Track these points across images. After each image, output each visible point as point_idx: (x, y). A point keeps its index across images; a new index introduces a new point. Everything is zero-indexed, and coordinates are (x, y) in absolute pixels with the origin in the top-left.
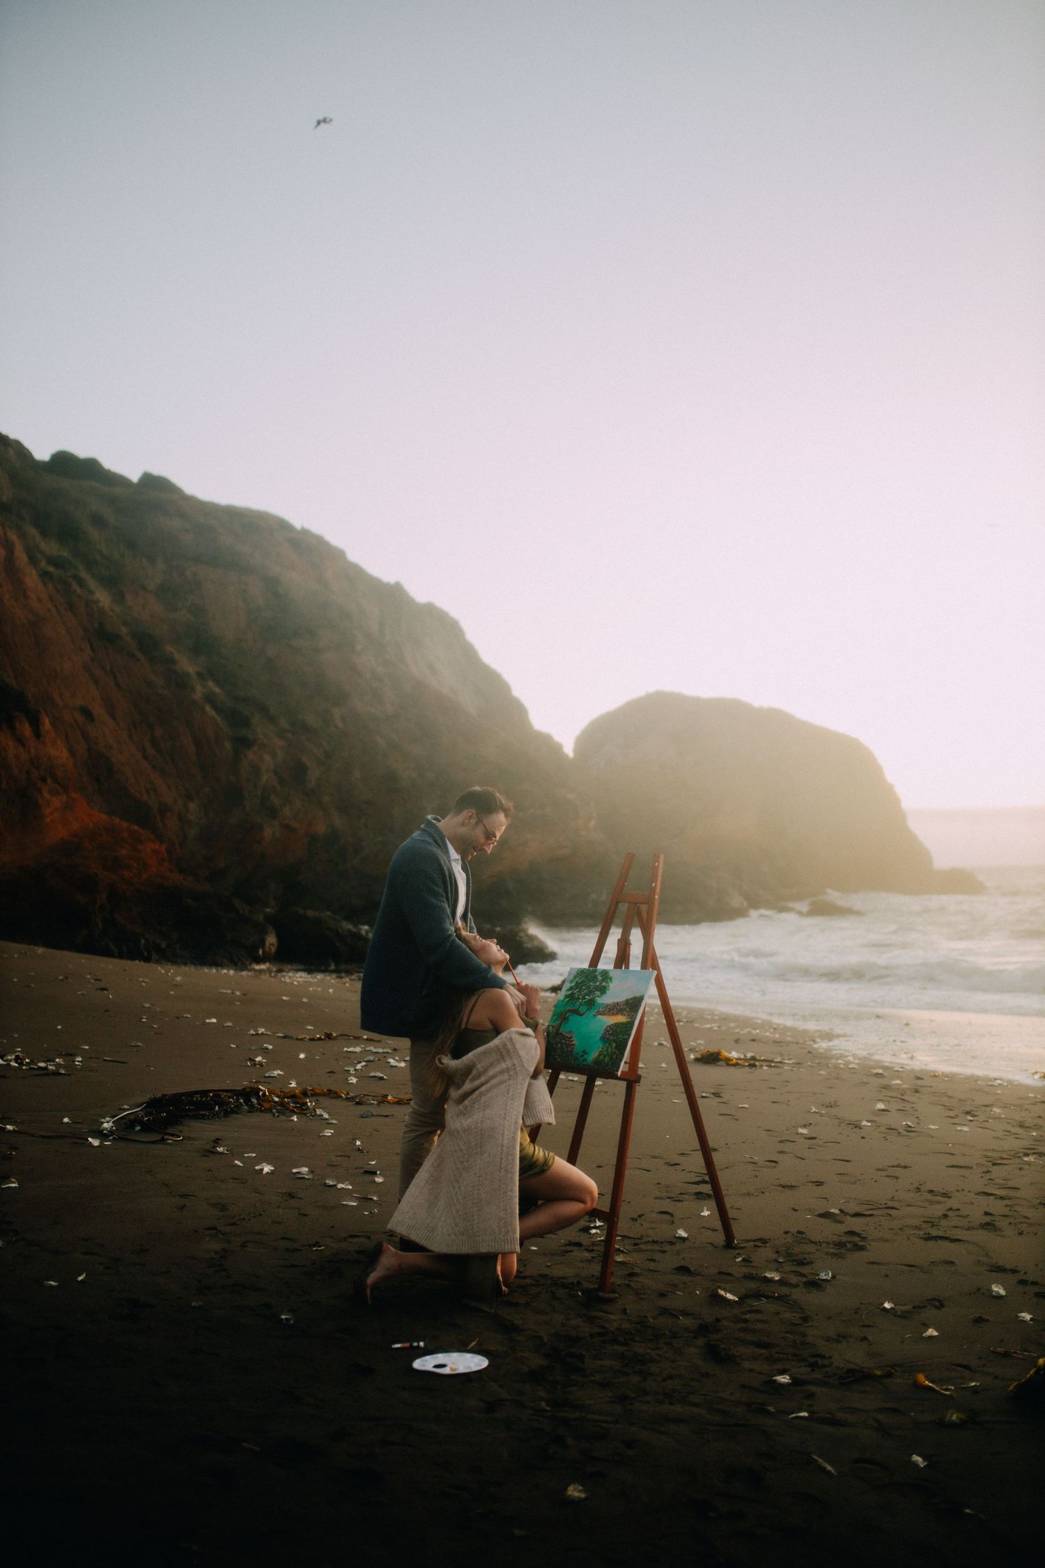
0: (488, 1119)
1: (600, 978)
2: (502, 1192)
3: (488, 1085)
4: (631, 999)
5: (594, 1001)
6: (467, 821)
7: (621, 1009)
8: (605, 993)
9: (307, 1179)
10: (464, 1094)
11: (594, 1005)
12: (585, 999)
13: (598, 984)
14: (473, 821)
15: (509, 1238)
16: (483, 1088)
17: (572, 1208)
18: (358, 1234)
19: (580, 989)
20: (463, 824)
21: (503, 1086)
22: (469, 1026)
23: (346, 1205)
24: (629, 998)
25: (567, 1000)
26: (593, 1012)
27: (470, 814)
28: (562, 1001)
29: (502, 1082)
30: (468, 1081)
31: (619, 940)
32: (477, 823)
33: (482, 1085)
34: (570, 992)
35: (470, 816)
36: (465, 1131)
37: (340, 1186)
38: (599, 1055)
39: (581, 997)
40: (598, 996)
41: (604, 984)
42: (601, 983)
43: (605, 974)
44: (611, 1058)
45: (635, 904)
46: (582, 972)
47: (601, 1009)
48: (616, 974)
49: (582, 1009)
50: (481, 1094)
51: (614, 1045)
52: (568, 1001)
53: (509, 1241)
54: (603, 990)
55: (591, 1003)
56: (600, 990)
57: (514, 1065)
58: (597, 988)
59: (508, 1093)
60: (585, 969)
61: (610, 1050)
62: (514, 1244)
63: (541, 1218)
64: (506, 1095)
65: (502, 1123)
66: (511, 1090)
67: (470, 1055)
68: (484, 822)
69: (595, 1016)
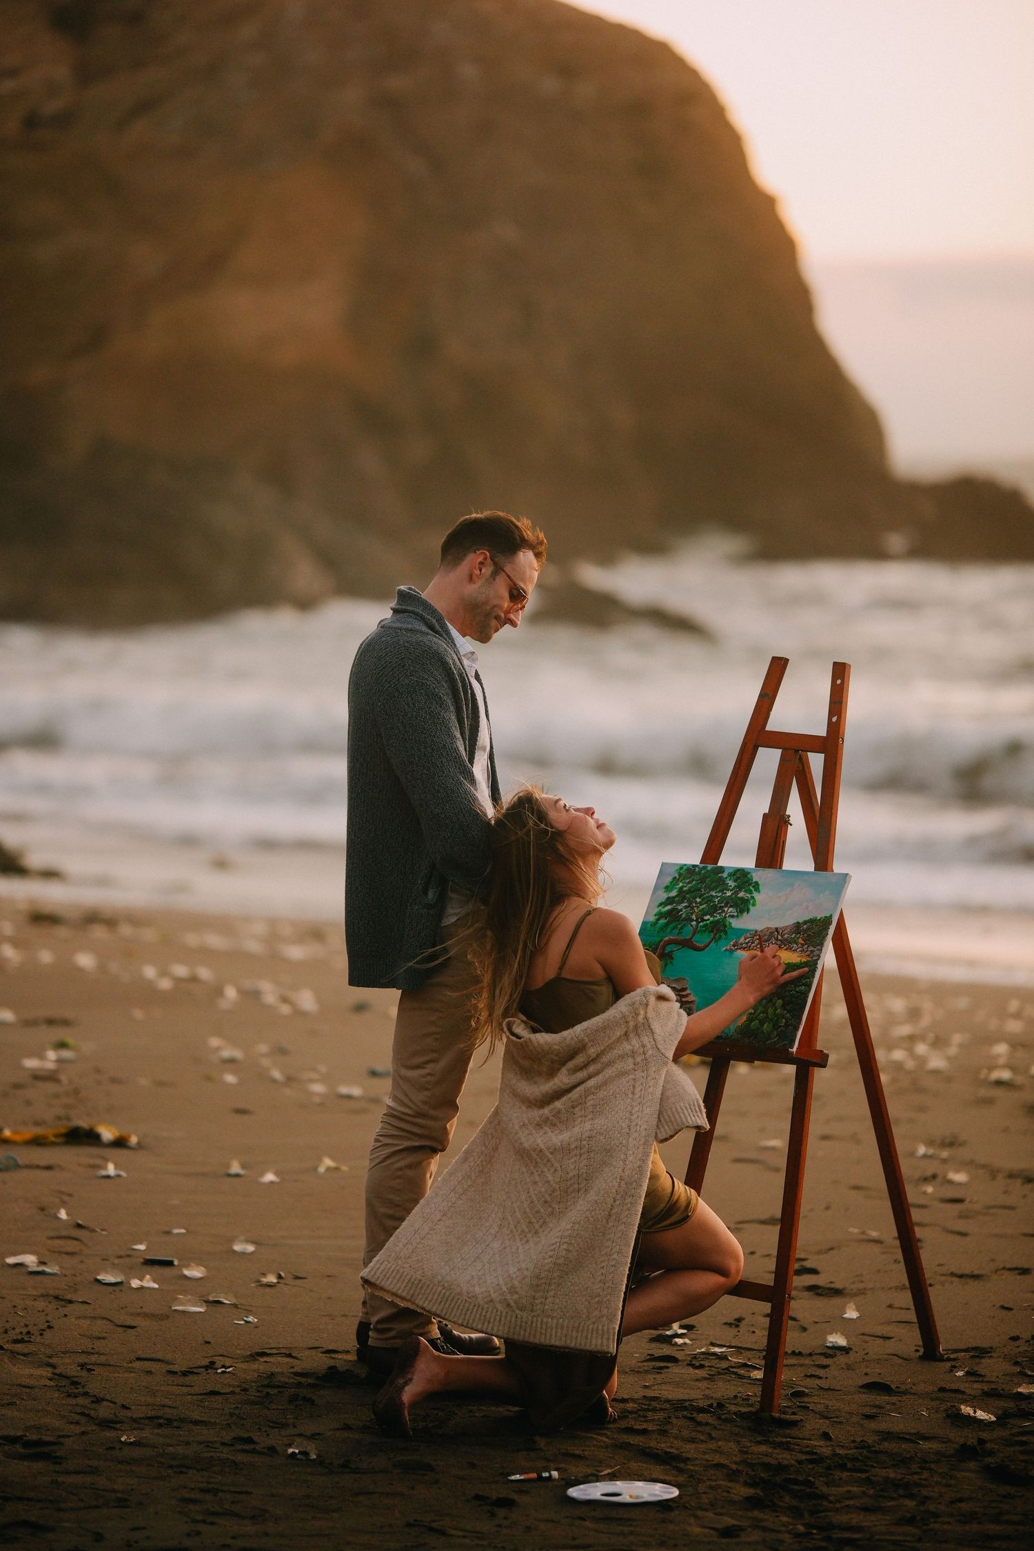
0: (601, 1134)
1: (731, 884)
2: (603, 1253)
3: (600, 1078)
4: (805, 922)
5: (725, 926)
6: (477, 572)
7: (786, 940)
8: (748, 911)
9: (50, 1274)
10: (556, 1092)
11: (726, 933)
12: (703, 920)
13: (729, 894)
14: (487, 571)
15: (600, 1327)
16: (591, 1083)
17: (704, 1281)
18: (268, 1351)
19: (691, 903)
20: (471, 579)
21: (624, 1080)
22: (565, 975)
23: (184, 1312)
24: (801, 921)
25: (662, 921)
26: (725, 945)
27: (481, 559)
28: (654, 924)
29: (624, 1073)
30: (564, 1070)
31: (765, 816)
32: (495, 574)
33: (590, 1077)
34: (669, 907)
35: (481, 563)
36: (554, 1151)
37: (135, 1283)
38: (750, 1020)
39: (694, 917)
40: (732, 916)
41: (741, 894)
42: (736, 893)
43: (741, 876)
44: (776, 1026)
45: (797, 751)
46: (688, 872)
47: (742, 940)
48: (763, 876)
49: (701, 940)
50: (588, 1093)
51: (780, 1002)
52: (667, 925)
53: (600, 1332)
54: (743, 906)
55: (719, 929)
56: (735, 905)
57: (643, 1046)
58: (729, 902)
59: (633, 1093)
60: (695, 866)
61: (770, 1011)
62: (608, 1339)
63: (658, 1298)
64: (630, 1096)
65: (624, 1142)
66: (637, 1090)
67: (578, 1029)
68: (508, 569)
69: (731, 951)
